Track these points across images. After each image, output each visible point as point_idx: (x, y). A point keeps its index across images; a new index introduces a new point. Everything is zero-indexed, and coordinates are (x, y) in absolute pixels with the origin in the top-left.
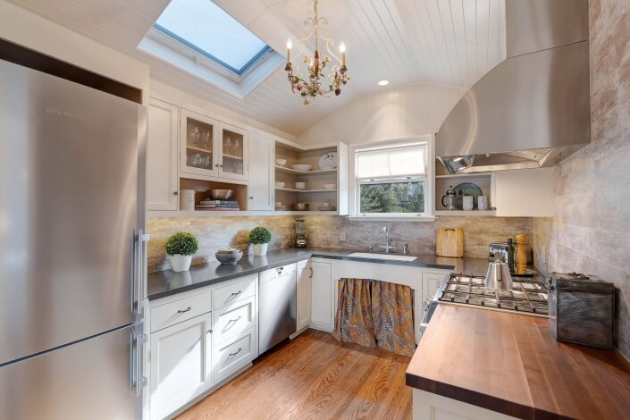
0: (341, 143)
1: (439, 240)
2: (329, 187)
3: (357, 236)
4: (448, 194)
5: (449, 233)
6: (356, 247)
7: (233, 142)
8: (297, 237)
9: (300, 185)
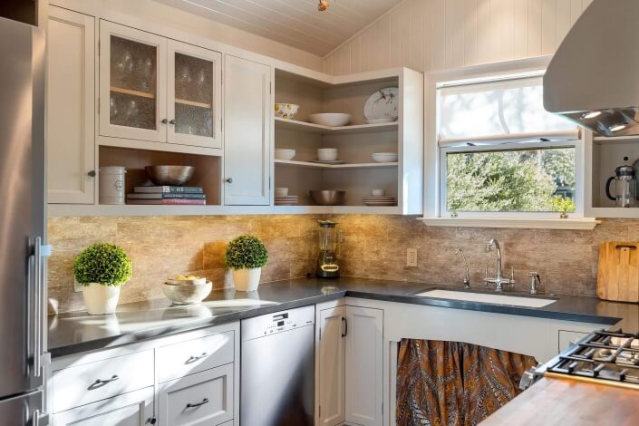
0: (406, 70)
1: (602, 266)
2: (382, 158)
3: (441, 257)
4: (619, 173)
5: (625, 252)
6: (437, 280)
7: (194, 75)
8: (320, 257)
9: (328, 154)
